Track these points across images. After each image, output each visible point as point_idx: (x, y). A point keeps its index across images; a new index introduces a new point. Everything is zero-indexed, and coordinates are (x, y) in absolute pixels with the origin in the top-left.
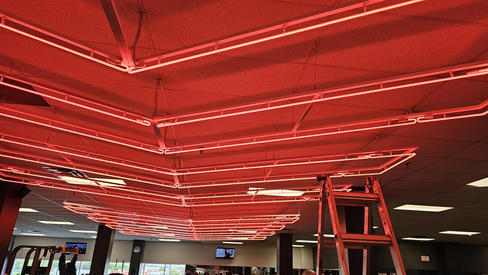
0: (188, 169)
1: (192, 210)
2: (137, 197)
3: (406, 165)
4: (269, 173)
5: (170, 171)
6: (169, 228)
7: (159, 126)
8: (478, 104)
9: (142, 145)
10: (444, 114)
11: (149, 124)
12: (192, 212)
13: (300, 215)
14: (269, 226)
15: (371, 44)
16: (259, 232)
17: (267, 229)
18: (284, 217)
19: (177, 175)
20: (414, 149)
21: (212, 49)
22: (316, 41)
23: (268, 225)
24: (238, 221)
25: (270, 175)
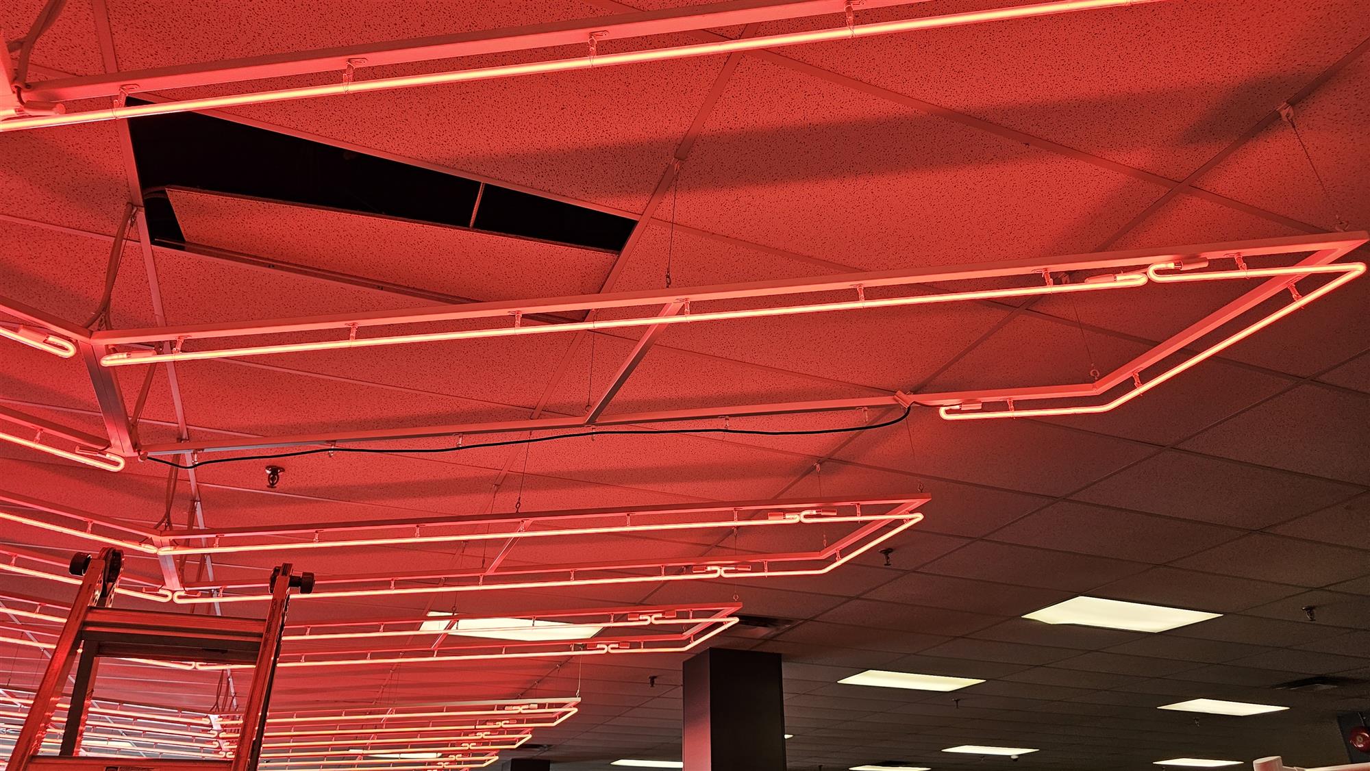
0: (214, 536)
1: (224, 685)
2: (23, 632)
3: (883, 555)
4: (497, 563)
5: (147, 538)
6: (138, 745)
7: (107, 361)
8: (1090, 381)
9: (39, 434)
10: (1010, 402)
11: (71, 351)
12: (224, 690)
13: (579, 700)
14: (481, 735)
15: (831, 180)
16: (447, 757)
17: (472, 746)
18: (531, 705)
19: (174, 556)
20: (918, 503)
21: (333, 78)
22: (680, 145)
23: (478, 734)
24: (382, 719)
25: (498, 569)
